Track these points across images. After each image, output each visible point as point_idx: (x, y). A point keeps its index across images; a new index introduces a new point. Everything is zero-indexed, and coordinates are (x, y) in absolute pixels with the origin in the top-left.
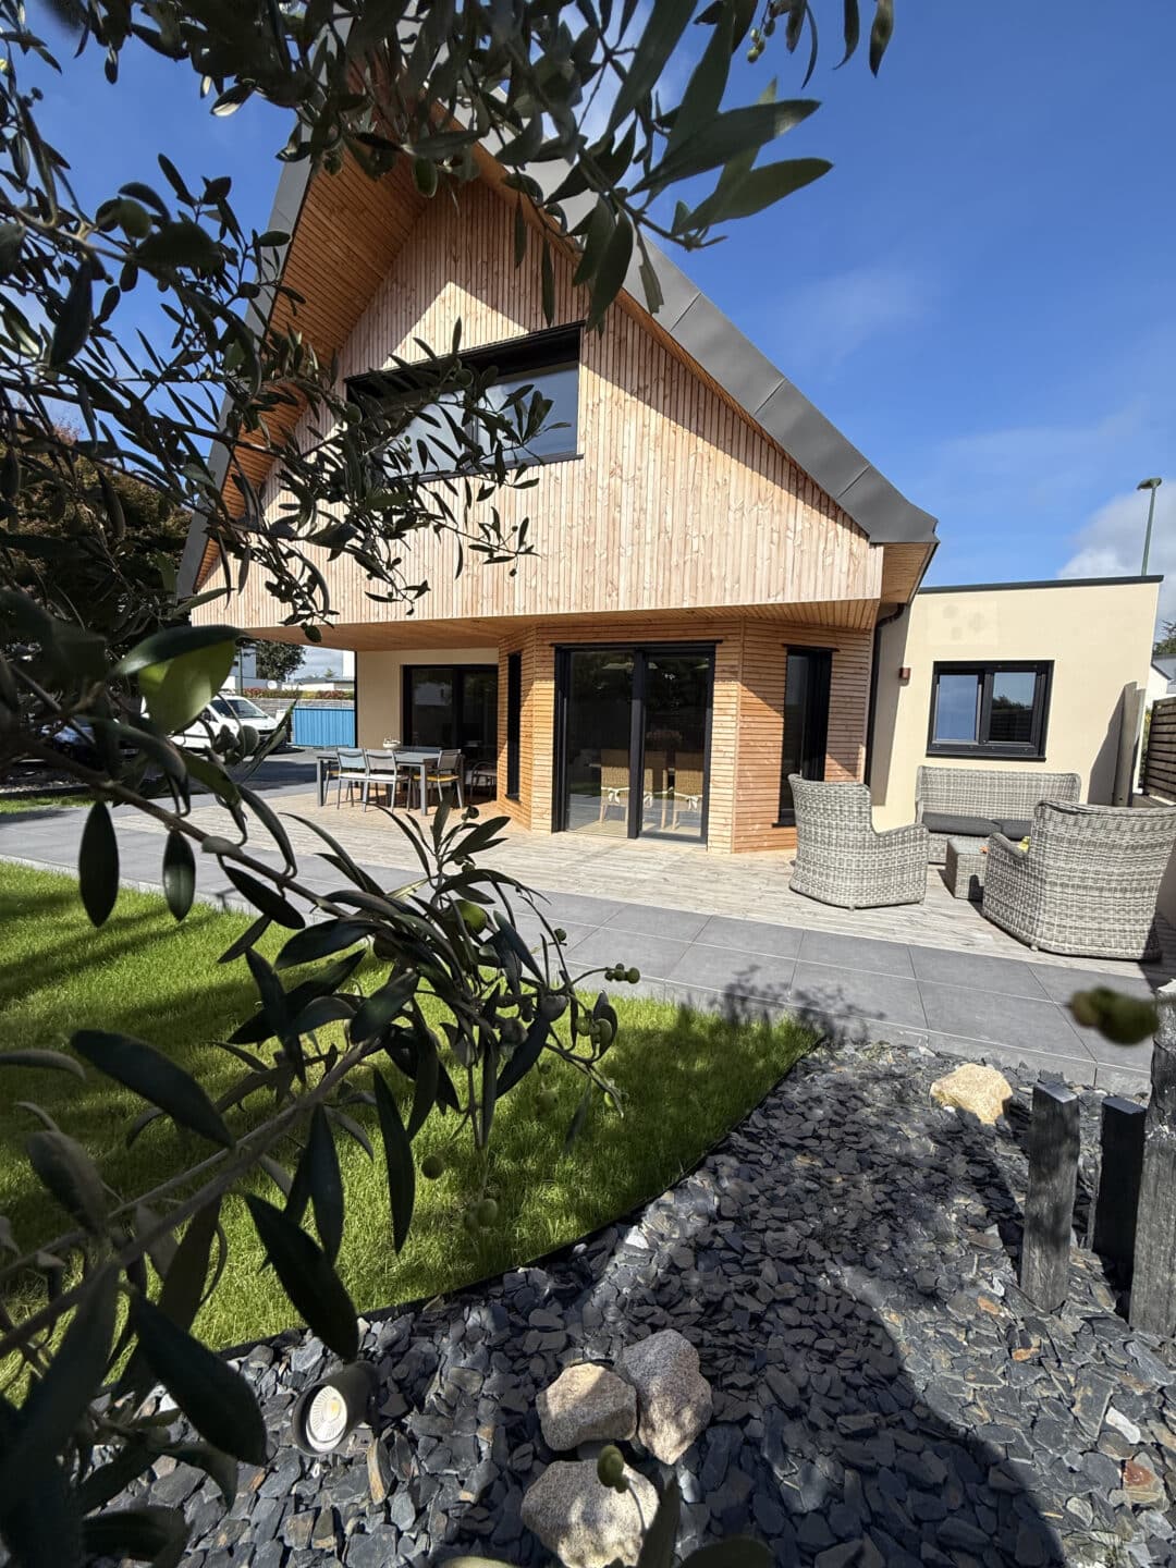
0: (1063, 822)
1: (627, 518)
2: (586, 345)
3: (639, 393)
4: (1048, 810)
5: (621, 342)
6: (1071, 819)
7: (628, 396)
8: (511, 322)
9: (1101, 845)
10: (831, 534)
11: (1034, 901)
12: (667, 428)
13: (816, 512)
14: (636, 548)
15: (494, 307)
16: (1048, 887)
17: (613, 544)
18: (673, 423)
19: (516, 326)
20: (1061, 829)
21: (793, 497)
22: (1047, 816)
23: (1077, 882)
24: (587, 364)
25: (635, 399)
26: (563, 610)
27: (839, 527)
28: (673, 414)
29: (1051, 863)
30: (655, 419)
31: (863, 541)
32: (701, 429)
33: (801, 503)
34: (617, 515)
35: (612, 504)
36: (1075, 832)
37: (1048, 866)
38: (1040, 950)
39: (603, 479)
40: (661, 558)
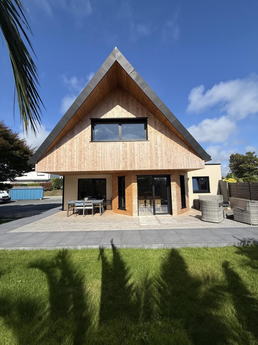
0: (252, 204)
1: (159, 152)
2: (149, 121)
3: (159, 131)
4: (249, 202)
5: (156, 122)
6: (253, 203)
7: (157, 131)
8: (132, 115)
9: (255, 207)
10: (196, 158)
11: (249, 217)
12: (165, 137)
13: (193, 154)
14: (161, 158)
15: (128, 111)
16: (251, 214)
17: (157, 157)
18: (167, 137)
19: (133, 115)
20: (252, 205)
21: (189, 151)
22: (249, 203)
23: (255, 213)
24: (149, 125)
25: (159, 132)
26: (147, 169)
27: (197, 157)
28: (166, 135)
29: (251, 210)
30: (163, 136)
31: (201, 159)
32: (172, 138)
33: (190, 152)
34: (157, 152)
35: (156, 150)
36: (254, 205)
37: (251, 211)
38: (253, 225)
39: (153, 145)
40: (167, 160)
